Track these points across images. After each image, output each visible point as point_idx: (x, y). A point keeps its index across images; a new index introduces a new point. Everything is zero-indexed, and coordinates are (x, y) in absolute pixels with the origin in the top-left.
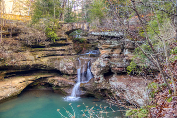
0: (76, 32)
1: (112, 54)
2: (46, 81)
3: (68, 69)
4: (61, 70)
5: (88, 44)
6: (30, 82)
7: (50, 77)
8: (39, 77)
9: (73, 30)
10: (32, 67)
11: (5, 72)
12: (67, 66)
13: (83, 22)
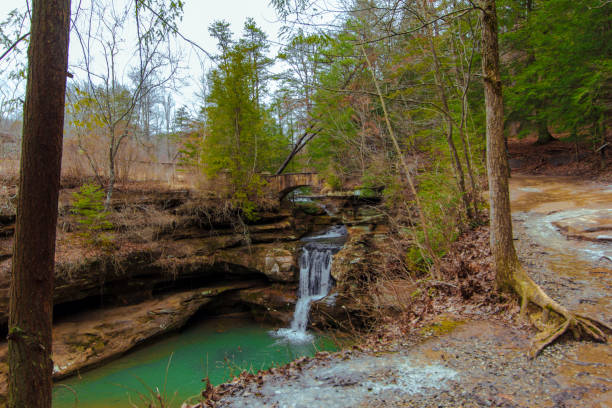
0: (297, 192)
1: (371, 236)
2: (237, 299)
3: (282, 270)
4: (268, 272)
5: (323, 217)
6: (205, 300)
7: (244, 289)
8: (221, 290)
9: (290, 189)
10: (196, 268)
11: (155, 281)
12: (280, 264)
13: (310, 171)
